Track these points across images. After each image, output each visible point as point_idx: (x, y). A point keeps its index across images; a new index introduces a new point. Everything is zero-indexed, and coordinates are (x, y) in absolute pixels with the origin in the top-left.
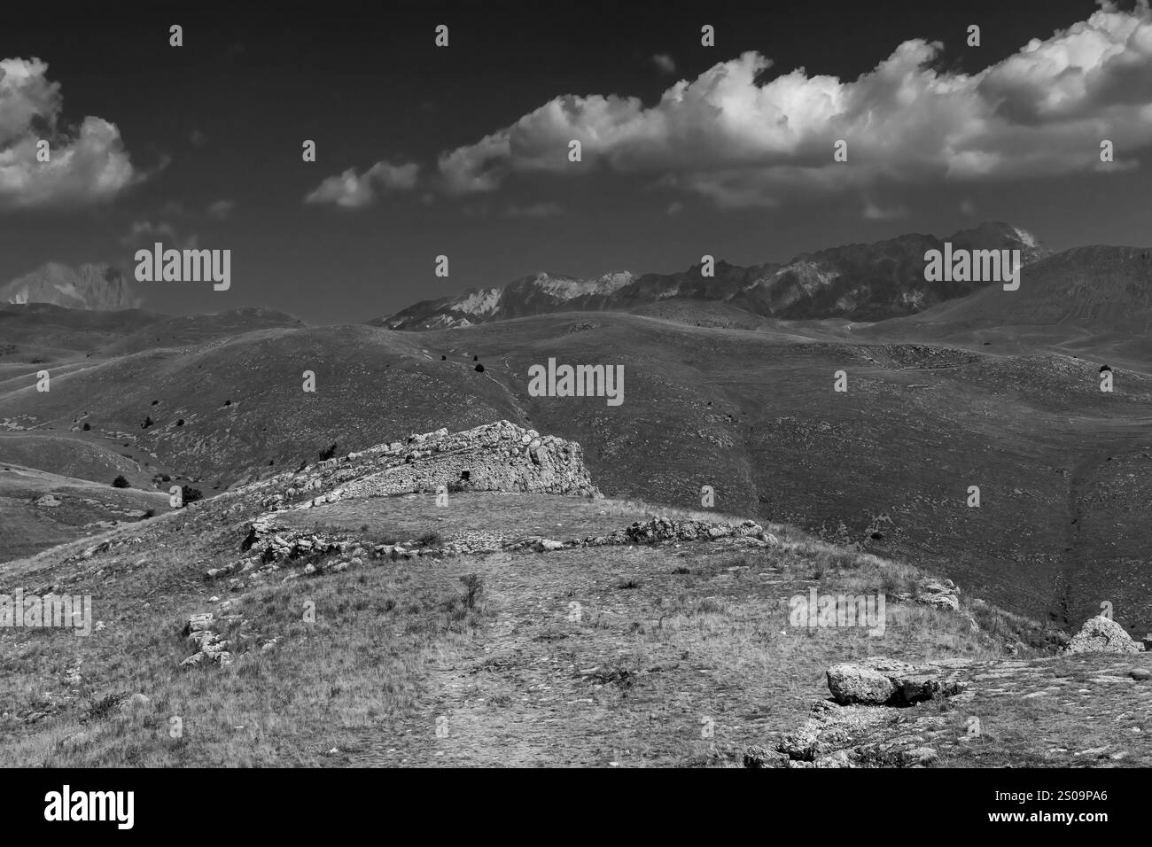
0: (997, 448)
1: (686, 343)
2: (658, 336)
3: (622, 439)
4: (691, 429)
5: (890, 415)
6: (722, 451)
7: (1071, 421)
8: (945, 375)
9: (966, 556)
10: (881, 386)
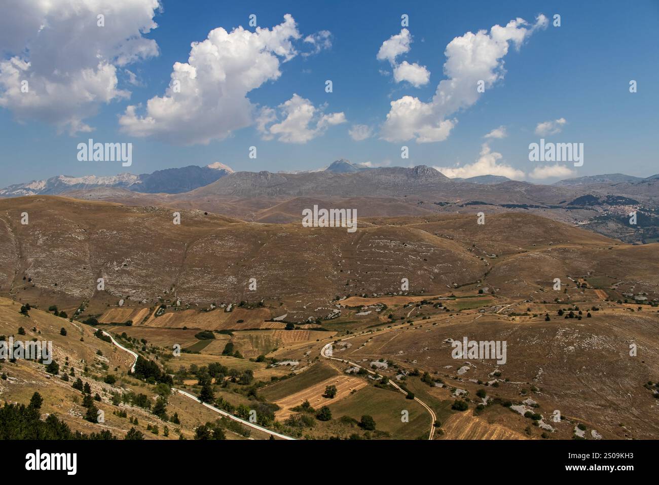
0: (167, 237)
1: (75, 206)
2: (66, 203)
3: (45, 238)
4: (70, 234)
5: (137, 228)
6: (80, 241)
7: (191, 229)
8: (158, 216)
9: (151, 269)
10: (136, 219)
